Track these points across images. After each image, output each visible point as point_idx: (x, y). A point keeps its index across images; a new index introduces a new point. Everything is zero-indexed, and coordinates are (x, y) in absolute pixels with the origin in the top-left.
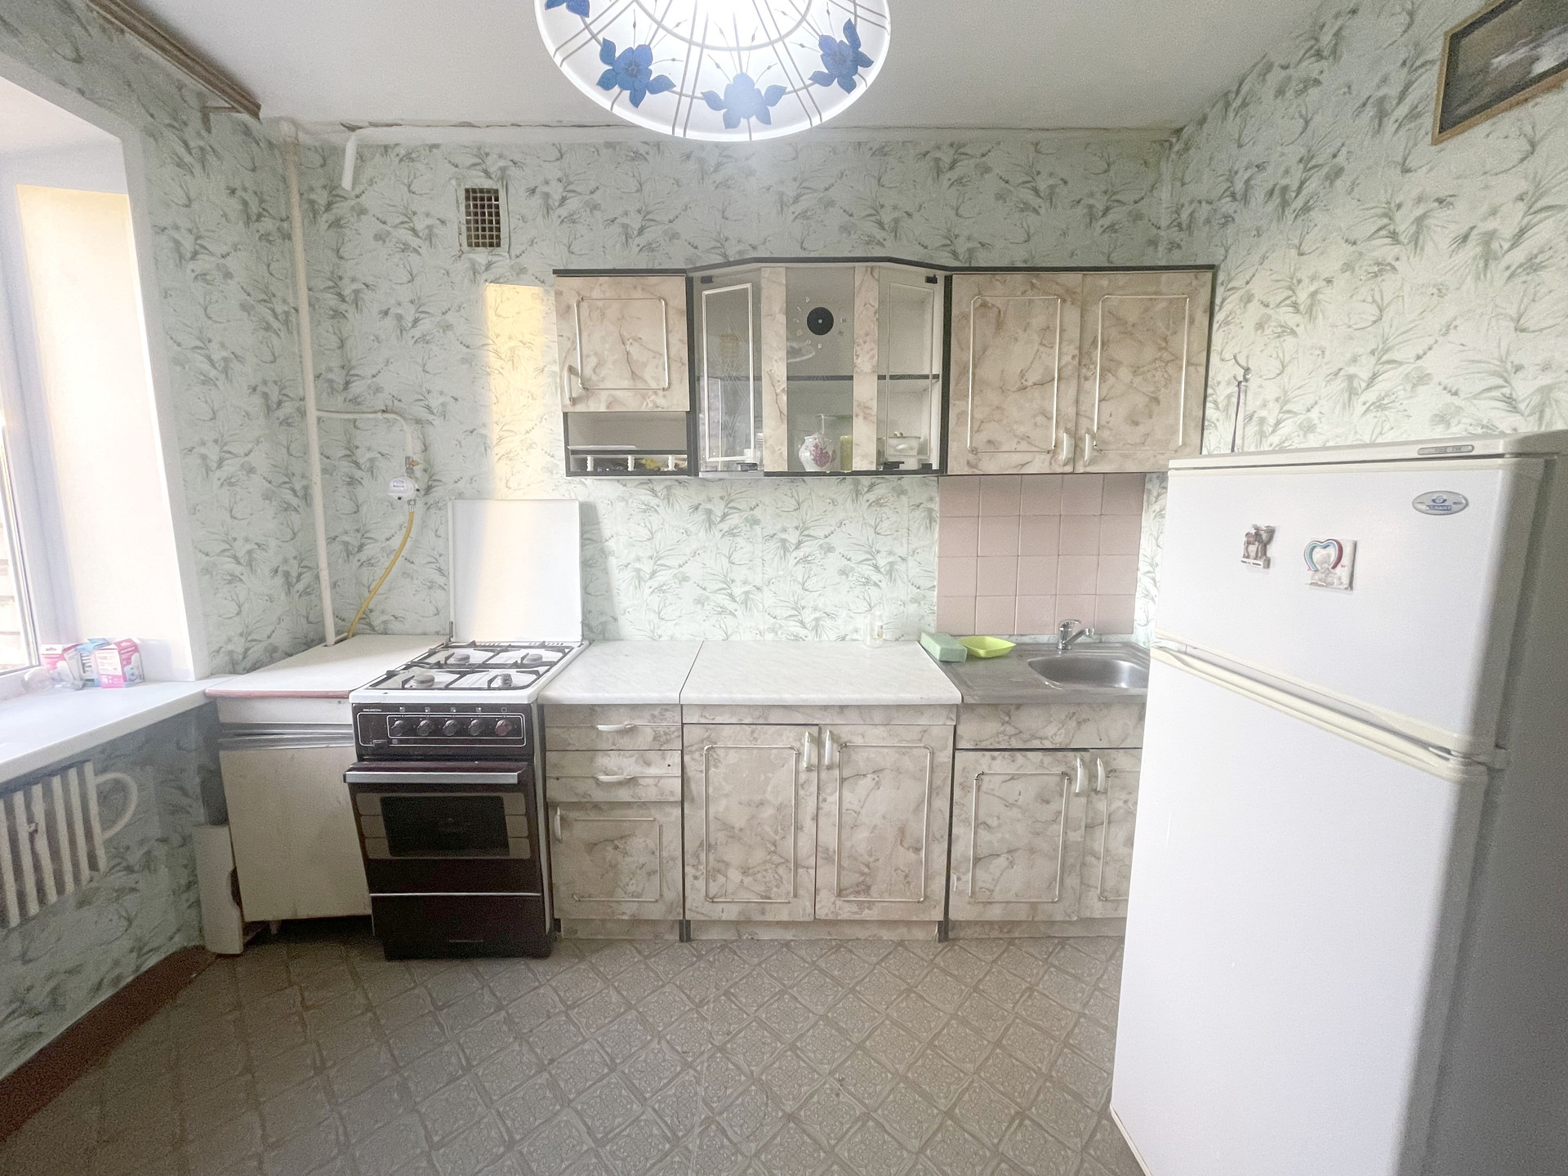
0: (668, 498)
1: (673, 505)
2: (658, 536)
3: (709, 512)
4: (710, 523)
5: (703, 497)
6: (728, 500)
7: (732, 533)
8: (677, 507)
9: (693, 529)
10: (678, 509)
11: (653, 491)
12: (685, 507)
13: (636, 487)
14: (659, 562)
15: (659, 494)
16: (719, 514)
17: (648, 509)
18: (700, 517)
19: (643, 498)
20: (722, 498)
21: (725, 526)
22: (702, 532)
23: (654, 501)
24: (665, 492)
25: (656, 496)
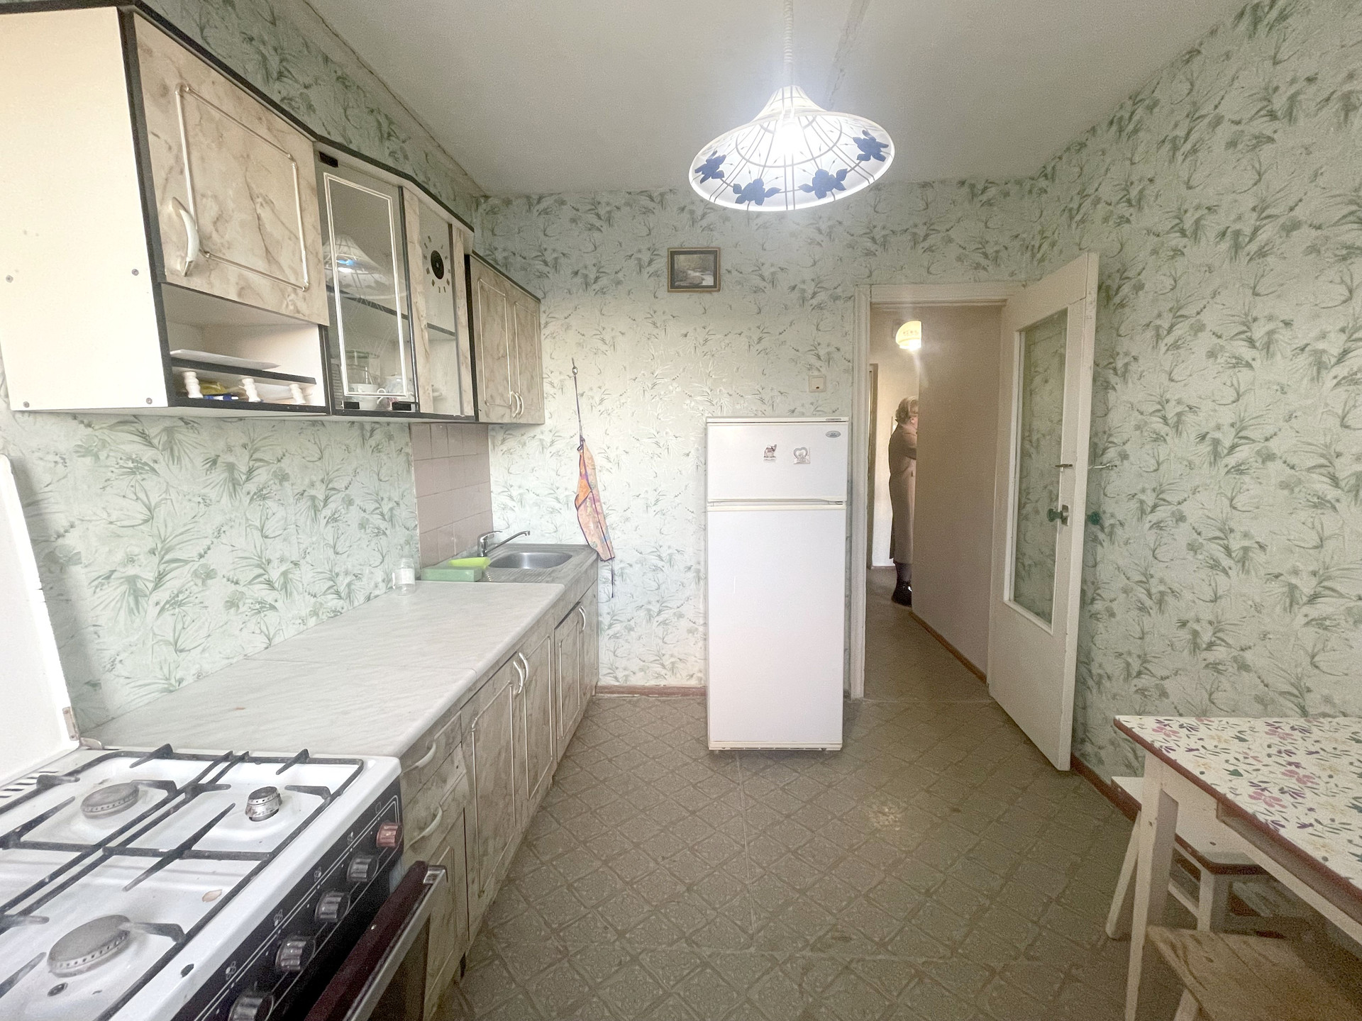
0: (170, 447)
1: (179, 459)
2: (161, 513)
3: (231, 467)
4: (235, 484)
5: (221, 444)
6: (251, 448)
7: (260, 495)
8: (185, 461)
9: (212, 494)
10: (189, 465)
11: (143, 435)
12: (199, 461)
13: (111, 427)
14: (167, 557)
15: (155, 441)
16: (244, 469)
17: (138, 468)
18: (219, 475)
19: (128, 448)
20: (244, 446)
21: (252, 487)
22: (225, 499)
23: (147, 454)
24: (164, 438)
25: (151, 445)
